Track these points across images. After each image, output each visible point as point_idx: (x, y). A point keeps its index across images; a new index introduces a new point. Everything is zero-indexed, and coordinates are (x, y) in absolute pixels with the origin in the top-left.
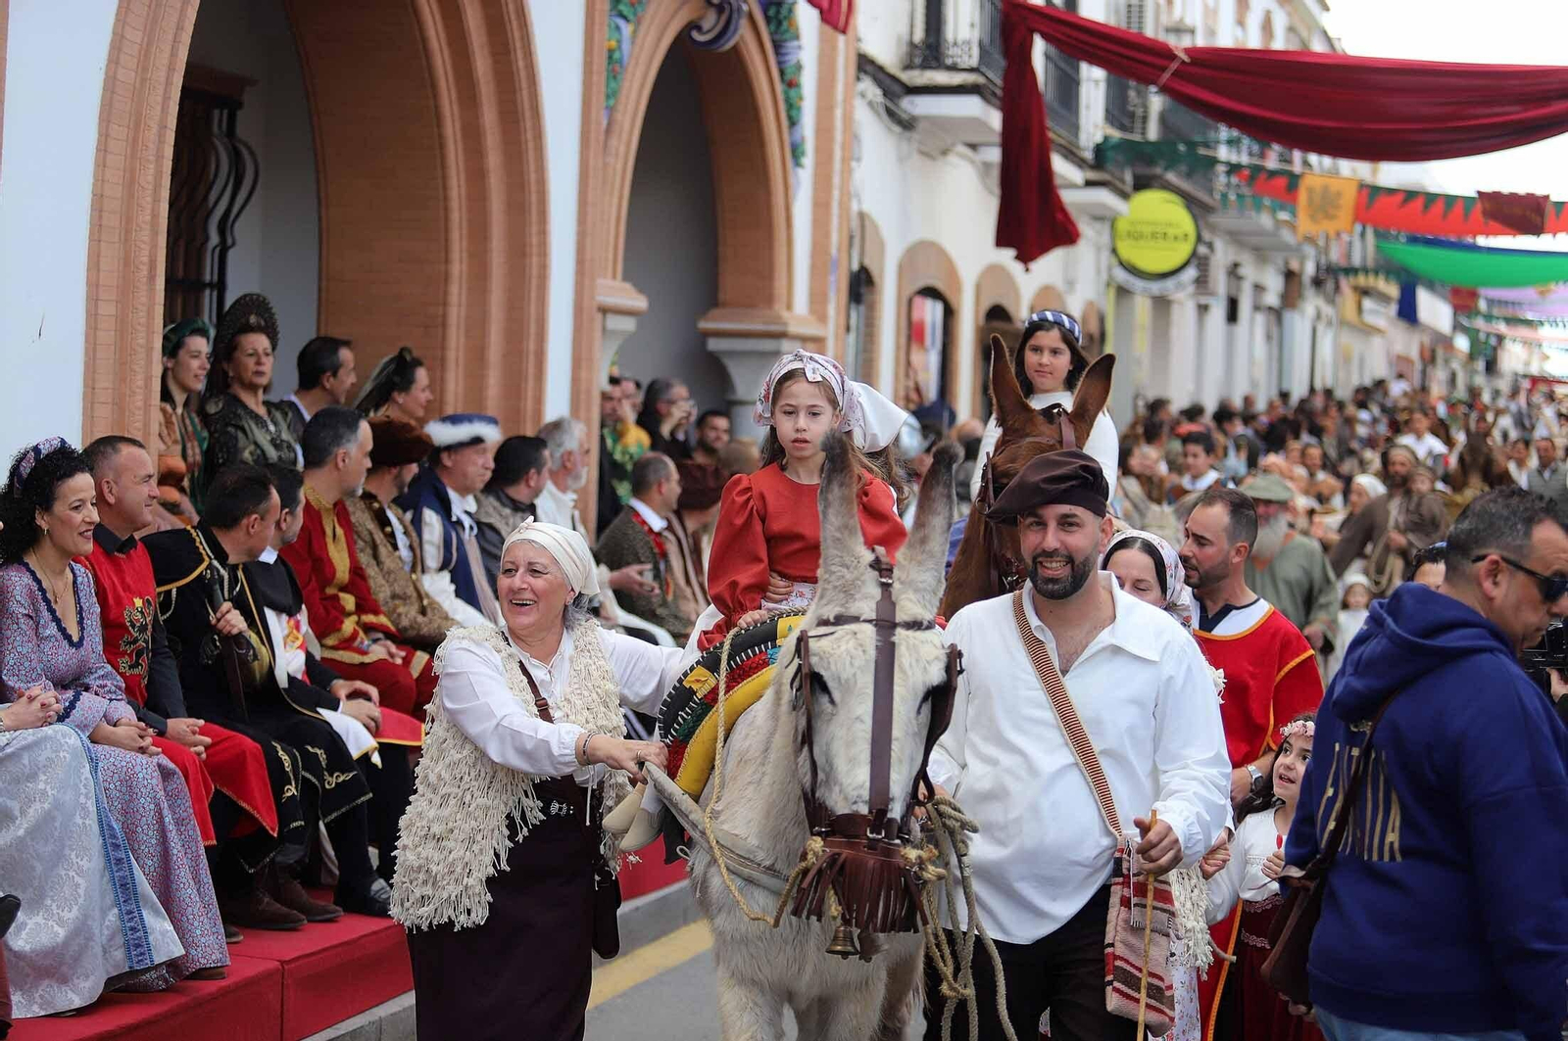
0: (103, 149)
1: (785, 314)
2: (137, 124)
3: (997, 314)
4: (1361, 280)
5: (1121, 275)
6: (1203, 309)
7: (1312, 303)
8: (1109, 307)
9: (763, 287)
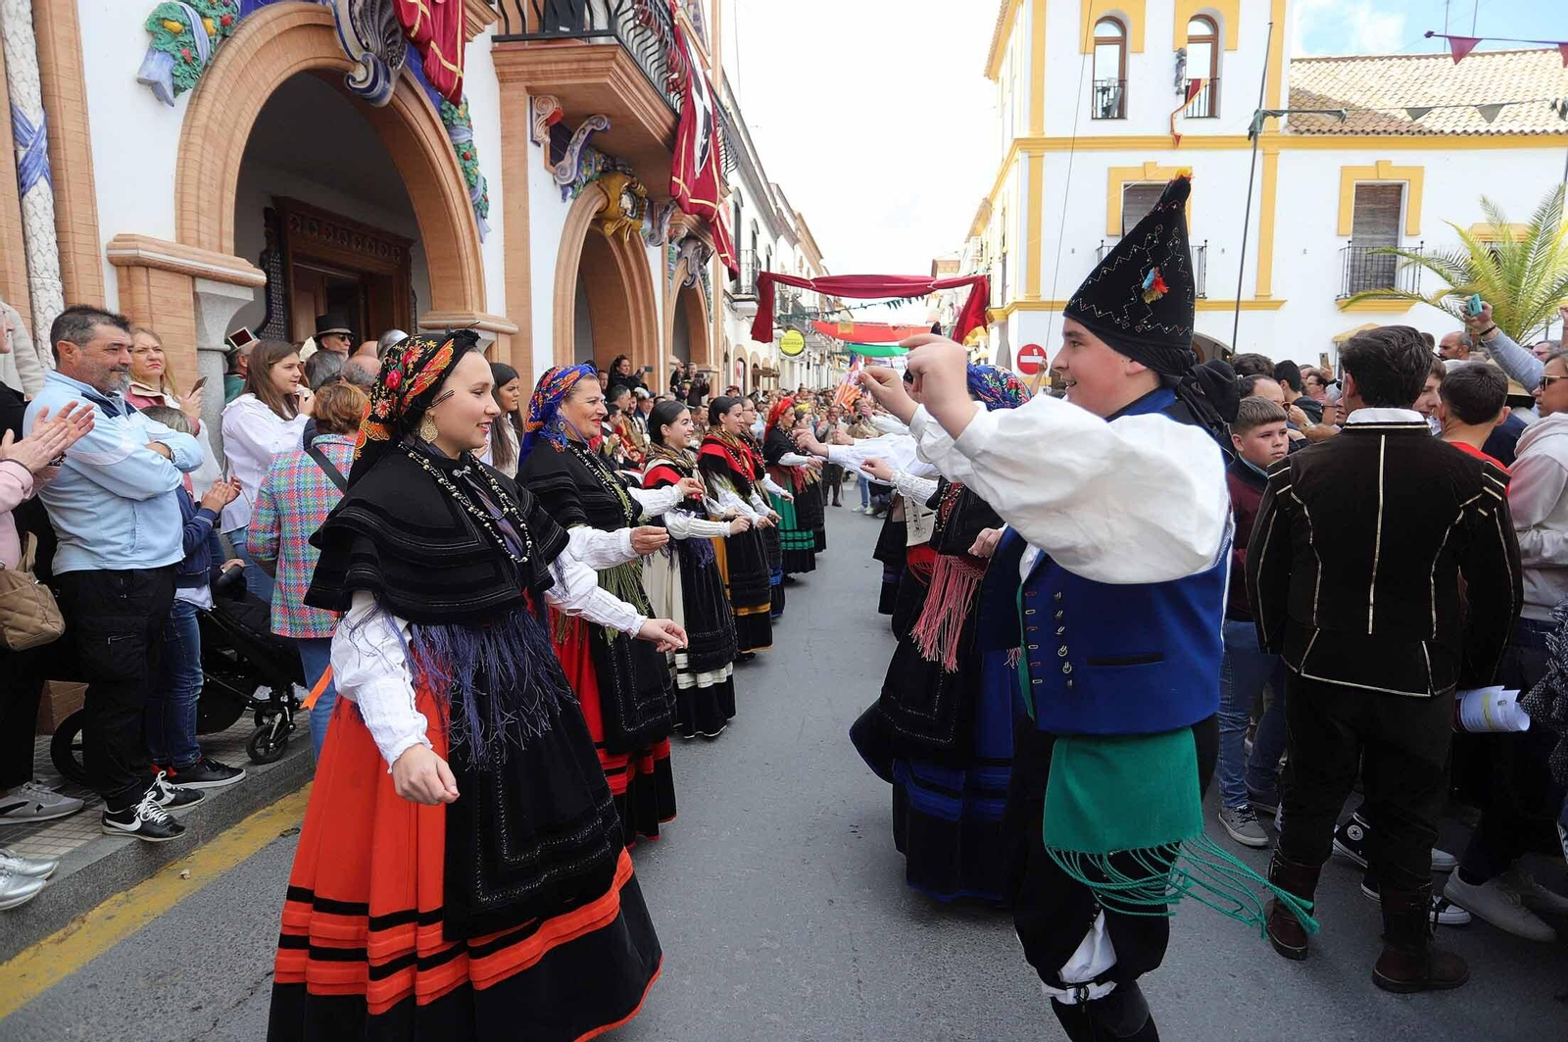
0: (555, 314)
2: (563, 306)
3: (755, 366)
4: (842, 357)
5: (783, 354)
6: (802, 365)
7: (827, 363)
8: (779, 364)
9: (702, 358)
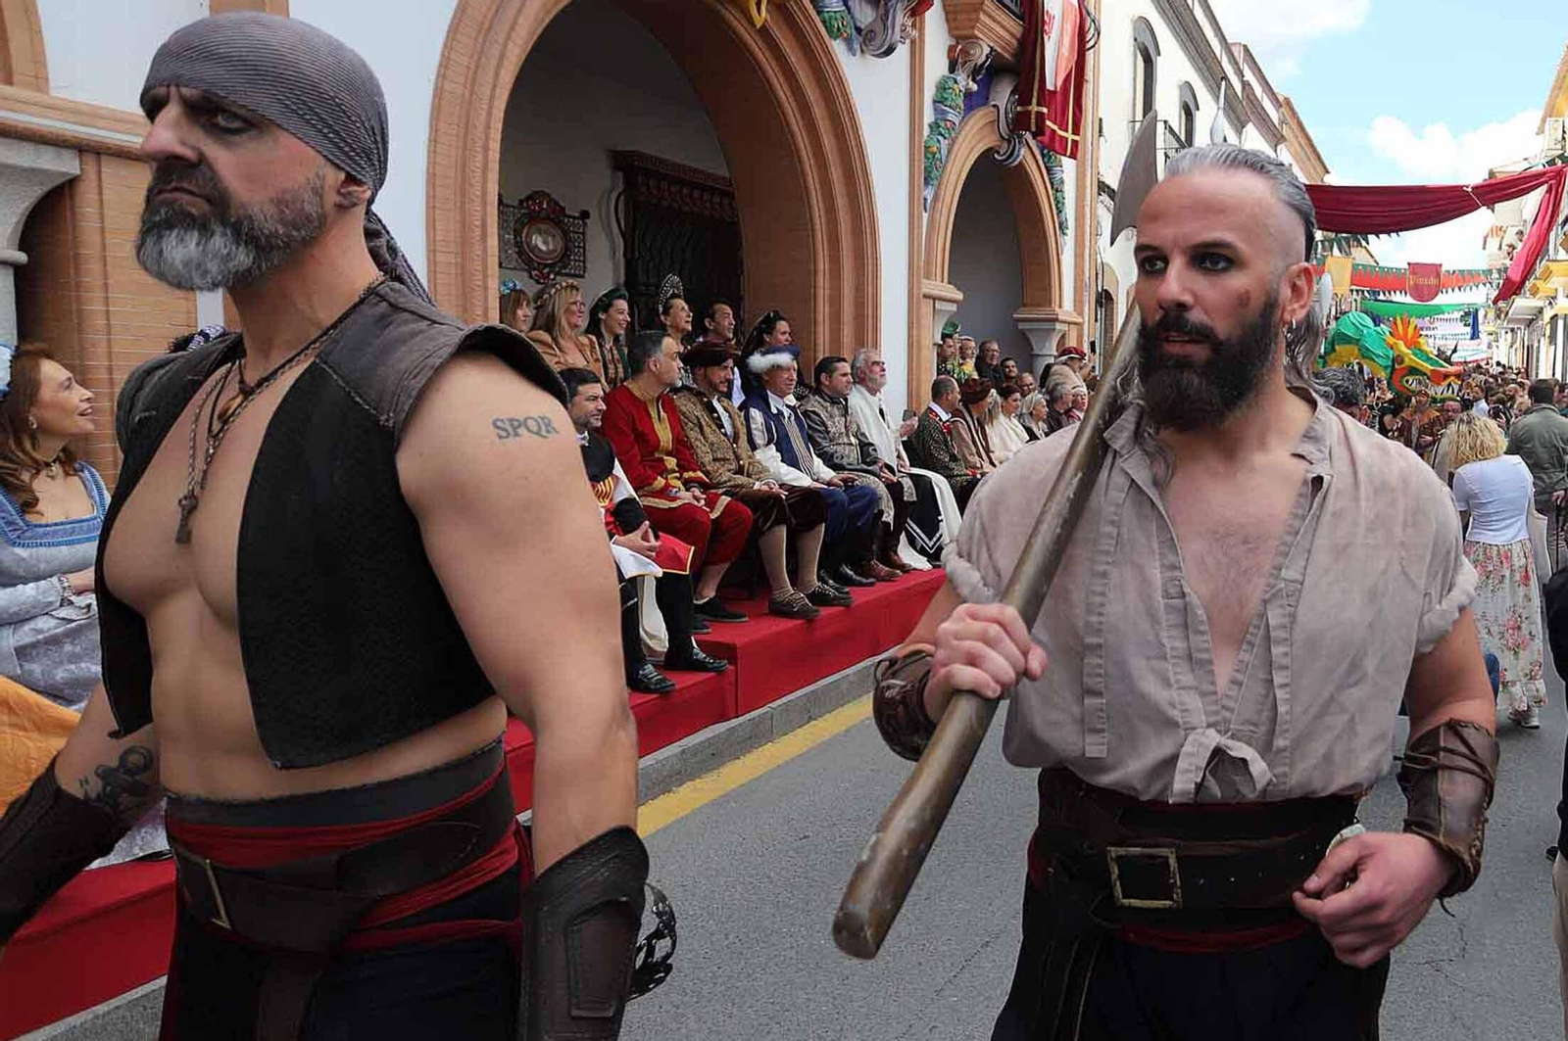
1: (1057, 309)
